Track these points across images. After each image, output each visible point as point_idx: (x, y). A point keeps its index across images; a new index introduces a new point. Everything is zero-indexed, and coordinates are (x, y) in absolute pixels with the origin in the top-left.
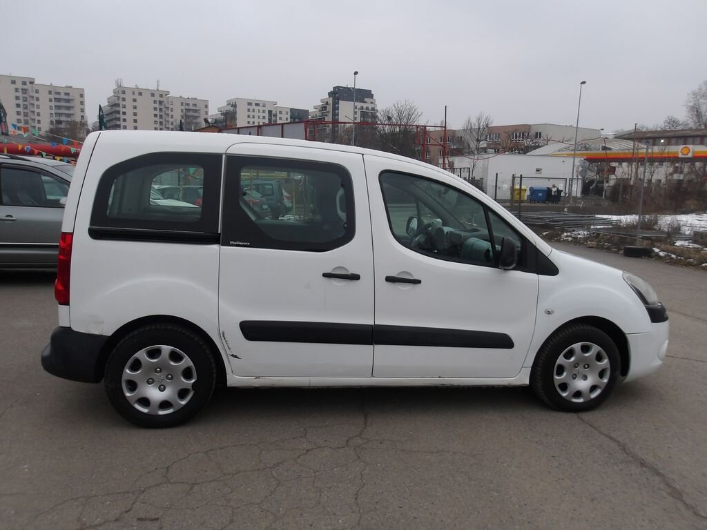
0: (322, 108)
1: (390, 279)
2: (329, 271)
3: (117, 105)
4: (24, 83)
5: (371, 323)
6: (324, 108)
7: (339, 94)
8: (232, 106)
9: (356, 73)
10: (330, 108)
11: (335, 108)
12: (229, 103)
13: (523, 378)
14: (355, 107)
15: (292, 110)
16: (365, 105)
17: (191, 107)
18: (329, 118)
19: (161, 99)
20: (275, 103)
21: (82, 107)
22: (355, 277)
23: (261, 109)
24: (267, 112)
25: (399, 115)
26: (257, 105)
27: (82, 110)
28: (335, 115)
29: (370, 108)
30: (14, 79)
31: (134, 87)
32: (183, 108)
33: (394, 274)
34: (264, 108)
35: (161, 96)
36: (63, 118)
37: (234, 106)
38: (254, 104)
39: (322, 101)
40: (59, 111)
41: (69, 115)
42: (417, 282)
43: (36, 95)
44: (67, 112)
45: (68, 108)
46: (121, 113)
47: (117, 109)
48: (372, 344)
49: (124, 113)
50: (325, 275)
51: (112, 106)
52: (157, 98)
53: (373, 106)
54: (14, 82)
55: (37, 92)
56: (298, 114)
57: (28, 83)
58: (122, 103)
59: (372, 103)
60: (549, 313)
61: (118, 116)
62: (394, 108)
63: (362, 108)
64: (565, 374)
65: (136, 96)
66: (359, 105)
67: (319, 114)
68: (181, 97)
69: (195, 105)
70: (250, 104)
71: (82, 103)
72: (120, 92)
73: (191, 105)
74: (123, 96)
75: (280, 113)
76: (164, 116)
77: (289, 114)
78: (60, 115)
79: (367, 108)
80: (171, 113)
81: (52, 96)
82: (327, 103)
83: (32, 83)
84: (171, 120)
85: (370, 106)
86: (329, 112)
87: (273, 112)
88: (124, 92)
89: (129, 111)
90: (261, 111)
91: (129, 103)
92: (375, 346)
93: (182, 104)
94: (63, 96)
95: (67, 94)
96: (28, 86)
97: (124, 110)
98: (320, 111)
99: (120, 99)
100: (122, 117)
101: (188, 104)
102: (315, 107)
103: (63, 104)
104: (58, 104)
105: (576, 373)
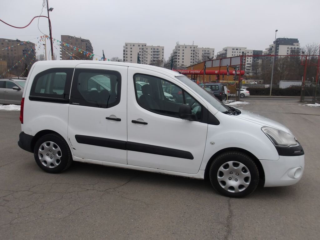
0: (270, 49)
1: (133, 122)
2: (108, 116)
3: (176, 53)
4: (143, 46)
5: (125, 140)
6: (271, 49)
7: (279, 42)
8: (225, 50)
9: (277, 31)
10: (273, 49)
11: (277, 49)
12: (224, 49)
13: (201, 175)
14: (288, 48)
15: (254, 51)
16: (293, 47)
17: (207, 52)
18: (273, 54)
19: (194, 49)
20: (246, 48)
21: (163, 54)
22: (119, 120)
23: (239, 51)
24: (241, 53)
25: (309, 51)
26: (237, 49)
27: (163, 55)
28: (277, 52)
29: (296, 48)
30: (139, 44)
31: (184, 45)
32: (203, 52)
33: (135, 119)
34: (240, 51)
35: (194, 48)
36: (155, 59)
37: (226, 50)
38: (235, 49)
39: (270, 46)
40: (154, 56)
41: (158, 58)
42: (146, 124)
43: (146, 50)
44: (157, 56)
45: (158, 55)
46: (178, 56)
47: (176, 54)
48: (126, 150)
49: (179, 56)
50: (107, 118)
51: (174, 53)
52: (193, 49)
53: (298, 47)
54: (139, 46)
55: (147, 49)
56: (257, 53)
57: (144, 46)
58: (178, 52)
59: (297, 45)
60: (212, 144)
61: (176, 57)
62: (306, 47)
63: (292, 48)
64: (223, 177)
65: (184, 48)
66: (290, 47)
67: (268, 52)
68: (203, 48)
69: (208, 51)
70: (233, 49)
71: (163, 52)
72: (178, 47)
73: (207, 51)
74: (179, 49)
75: (248, 52)
76: (195, 56)
77: (252, 53)
78: (154, 58)
79: (295, 48)
80: (198, 55)
81: (152, 50)
82: (273, 47)
83: (145, 45)
84: (198, 58)
85: (296, 47)
86: (273, 51)
87: (244, 53)
88: (179, 47)
89: (181, 55)
90: (239, 52)
91: (181, 52)
92: (128, 151)
93: (203, 51)
94: (156, 50)
95: (158, 49)
96: (144, 47)
97: (179, 55)
98: (268, 51)
99: (178, 50)
100: (178, 57)
101: (205, 51)
102: (266, 49)
103: (156, 53)
104: (154, 53)
105: (231, 177)
